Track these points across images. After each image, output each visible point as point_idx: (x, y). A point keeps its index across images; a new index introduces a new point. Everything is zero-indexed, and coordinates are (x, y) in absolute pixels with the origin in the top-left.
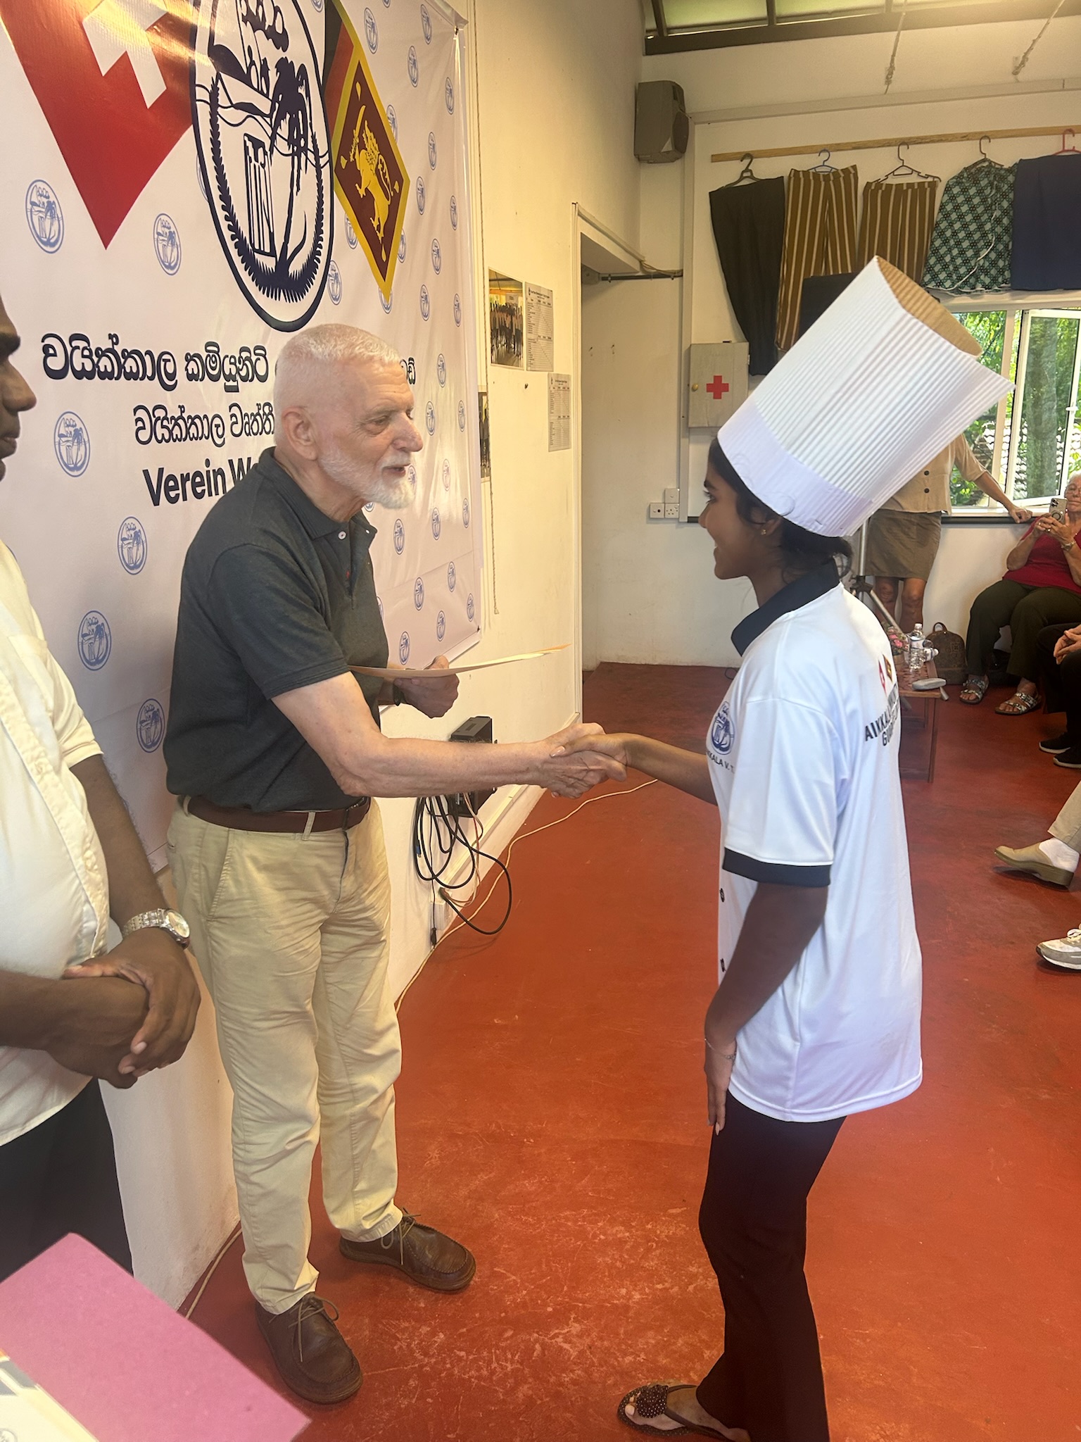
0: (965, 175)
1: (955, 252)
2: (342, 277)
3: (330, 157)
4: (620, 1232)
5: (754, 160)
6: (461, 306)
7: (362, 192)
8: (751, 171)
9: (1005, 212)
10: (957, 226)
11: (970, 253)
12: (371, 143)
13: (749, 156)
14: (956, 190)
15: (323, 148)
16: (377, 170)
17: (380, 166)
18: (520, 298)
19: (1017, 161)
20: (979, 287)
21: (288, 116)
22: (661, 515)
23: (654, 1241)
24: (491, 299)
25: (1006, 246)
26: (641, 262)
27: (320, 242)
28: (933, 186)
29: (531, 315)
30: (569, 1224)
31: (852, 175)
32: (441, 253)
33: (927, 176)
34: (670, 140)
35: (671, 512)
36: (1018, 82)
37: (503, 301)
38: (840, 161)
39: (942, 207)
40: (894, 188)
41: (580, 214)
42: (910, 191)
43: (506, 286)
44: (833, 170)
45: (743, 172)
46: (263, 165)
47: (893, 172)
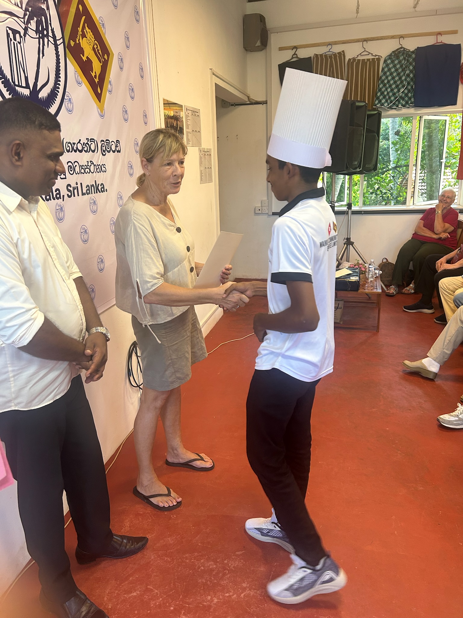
0: (393, 55)
1: (389, 90)
2: (74, 100)
3: (64, 40)
4: (211, 565)
5: (298, 49)
6: (147, 116)
7: (84, 58)
8: (296, 54)
9: (411, 71)
10: (390, 78)
11: (396, 90)
12: (89, 33)
13: (296, 48)
14: (389, 62)
15: (59, 35)
16: (93, 48)
17: (95, 46)
18: (181, 113)
19: (416, 48)
20: (400, 106)
21: (35, 19)
22: (260, 212)
23: (227, 570)
24: (165, 113)
25: (412, 87)
26: (248, 97)
27: (58, 82)
28: (379, 60)
29: (188, 120)
30: (187, 561)
31: (342, 55)
32: (135, 90)
33: (376, 56)
34: (259, 40)
35: (265, 211)
36: (416, 11)
37: (172, 114)
38: (337, 49)
39: (383, 69)
40: (361, 61)
41: (213, 74)
42: (368, 62)
43: (174, 107)
44: (334, 53)
45: (293, 55)
46: (20, 43)
47: (361, 54)
